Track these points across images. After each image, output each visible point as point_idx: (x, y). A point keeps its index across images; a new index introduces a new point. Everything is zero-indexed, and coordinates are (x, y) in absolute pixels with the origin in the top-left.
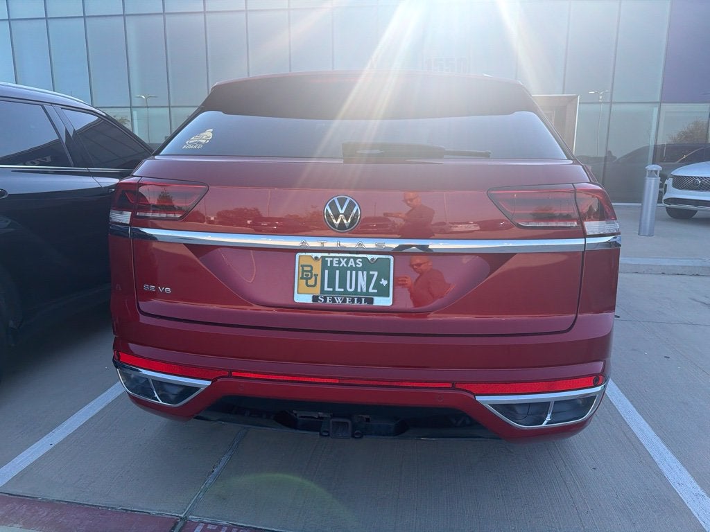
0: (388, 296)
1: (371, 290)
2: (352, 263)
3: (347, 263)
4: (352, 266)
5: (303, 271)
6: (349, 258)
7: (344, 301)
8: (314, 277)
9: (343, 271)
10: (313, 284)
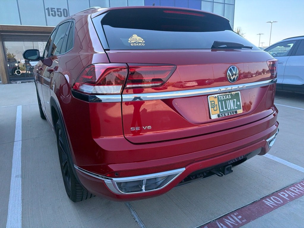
0: (241, 108)
1: (235, 108)
2: (227, 97)
3: (226, 97)
5: (212, 104)
6: (226, 95)
7: (228, 114)
8: (216, 106)
9: (225, 100)
10: (216, 109)
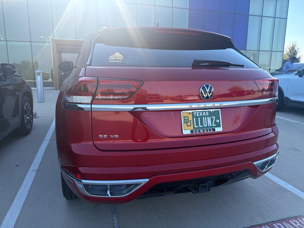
0: (220, 127)
1: (213, 125)
2: (204, 114)
3: (202, 114)
4: (204, 115)
5: (185, 119)
6: (203, 112)
7: (204, 131)
8: (189, 122)
9: (201, 117)
10: (190, 125)
